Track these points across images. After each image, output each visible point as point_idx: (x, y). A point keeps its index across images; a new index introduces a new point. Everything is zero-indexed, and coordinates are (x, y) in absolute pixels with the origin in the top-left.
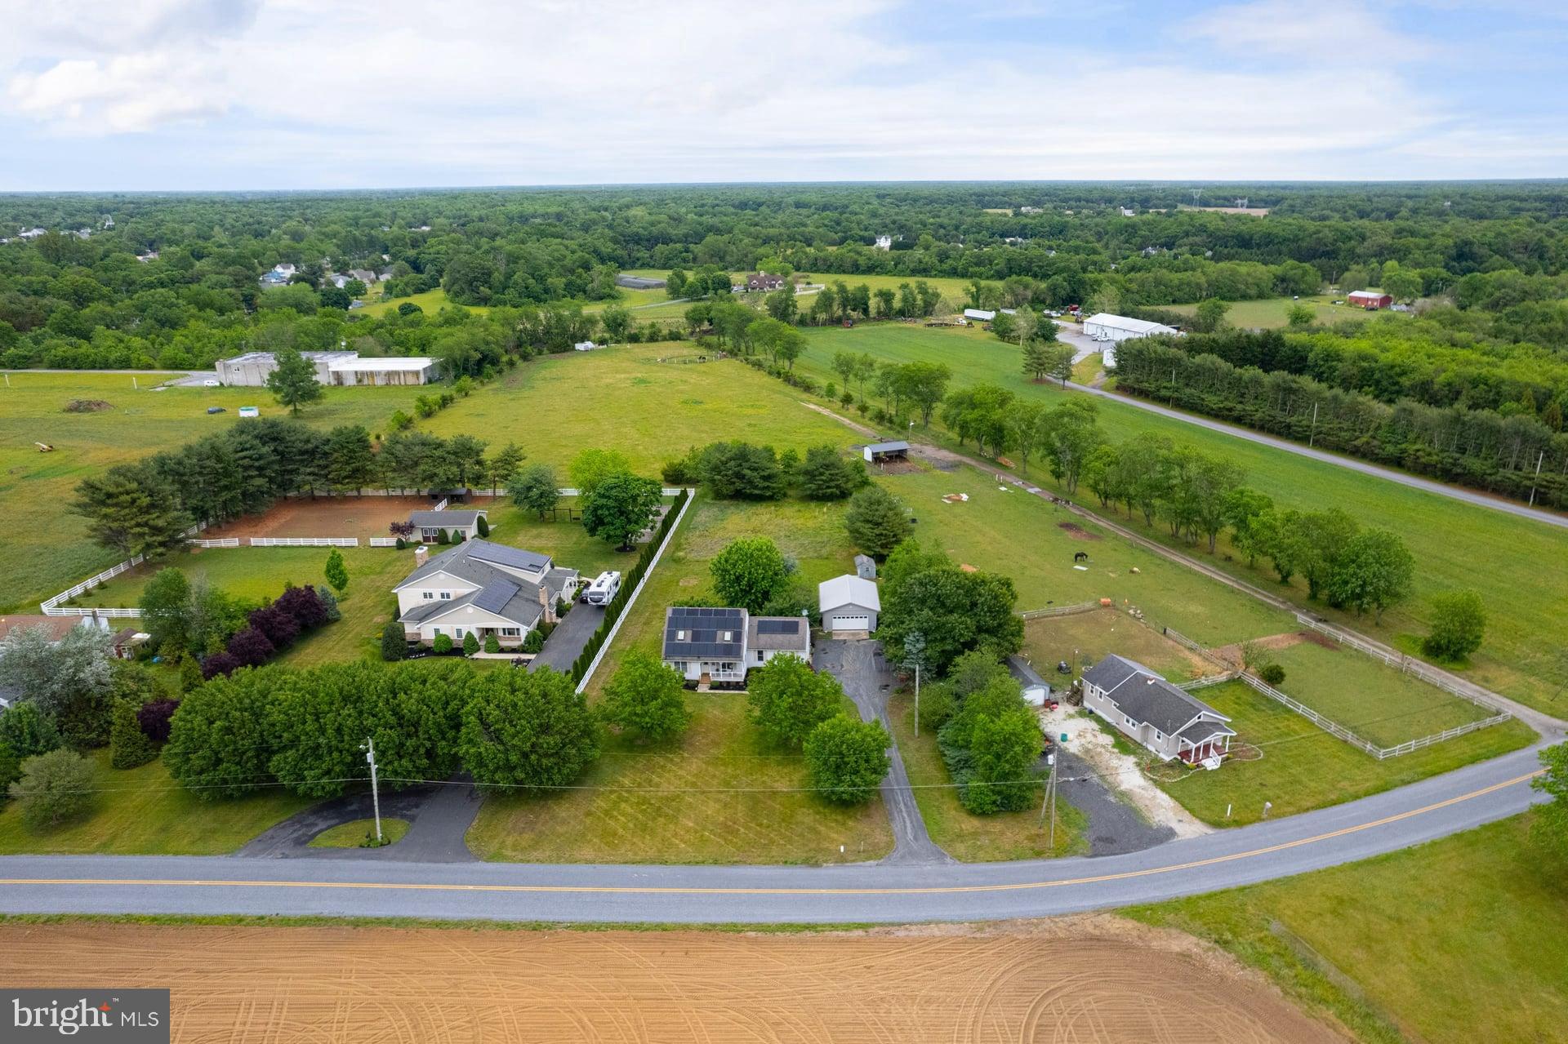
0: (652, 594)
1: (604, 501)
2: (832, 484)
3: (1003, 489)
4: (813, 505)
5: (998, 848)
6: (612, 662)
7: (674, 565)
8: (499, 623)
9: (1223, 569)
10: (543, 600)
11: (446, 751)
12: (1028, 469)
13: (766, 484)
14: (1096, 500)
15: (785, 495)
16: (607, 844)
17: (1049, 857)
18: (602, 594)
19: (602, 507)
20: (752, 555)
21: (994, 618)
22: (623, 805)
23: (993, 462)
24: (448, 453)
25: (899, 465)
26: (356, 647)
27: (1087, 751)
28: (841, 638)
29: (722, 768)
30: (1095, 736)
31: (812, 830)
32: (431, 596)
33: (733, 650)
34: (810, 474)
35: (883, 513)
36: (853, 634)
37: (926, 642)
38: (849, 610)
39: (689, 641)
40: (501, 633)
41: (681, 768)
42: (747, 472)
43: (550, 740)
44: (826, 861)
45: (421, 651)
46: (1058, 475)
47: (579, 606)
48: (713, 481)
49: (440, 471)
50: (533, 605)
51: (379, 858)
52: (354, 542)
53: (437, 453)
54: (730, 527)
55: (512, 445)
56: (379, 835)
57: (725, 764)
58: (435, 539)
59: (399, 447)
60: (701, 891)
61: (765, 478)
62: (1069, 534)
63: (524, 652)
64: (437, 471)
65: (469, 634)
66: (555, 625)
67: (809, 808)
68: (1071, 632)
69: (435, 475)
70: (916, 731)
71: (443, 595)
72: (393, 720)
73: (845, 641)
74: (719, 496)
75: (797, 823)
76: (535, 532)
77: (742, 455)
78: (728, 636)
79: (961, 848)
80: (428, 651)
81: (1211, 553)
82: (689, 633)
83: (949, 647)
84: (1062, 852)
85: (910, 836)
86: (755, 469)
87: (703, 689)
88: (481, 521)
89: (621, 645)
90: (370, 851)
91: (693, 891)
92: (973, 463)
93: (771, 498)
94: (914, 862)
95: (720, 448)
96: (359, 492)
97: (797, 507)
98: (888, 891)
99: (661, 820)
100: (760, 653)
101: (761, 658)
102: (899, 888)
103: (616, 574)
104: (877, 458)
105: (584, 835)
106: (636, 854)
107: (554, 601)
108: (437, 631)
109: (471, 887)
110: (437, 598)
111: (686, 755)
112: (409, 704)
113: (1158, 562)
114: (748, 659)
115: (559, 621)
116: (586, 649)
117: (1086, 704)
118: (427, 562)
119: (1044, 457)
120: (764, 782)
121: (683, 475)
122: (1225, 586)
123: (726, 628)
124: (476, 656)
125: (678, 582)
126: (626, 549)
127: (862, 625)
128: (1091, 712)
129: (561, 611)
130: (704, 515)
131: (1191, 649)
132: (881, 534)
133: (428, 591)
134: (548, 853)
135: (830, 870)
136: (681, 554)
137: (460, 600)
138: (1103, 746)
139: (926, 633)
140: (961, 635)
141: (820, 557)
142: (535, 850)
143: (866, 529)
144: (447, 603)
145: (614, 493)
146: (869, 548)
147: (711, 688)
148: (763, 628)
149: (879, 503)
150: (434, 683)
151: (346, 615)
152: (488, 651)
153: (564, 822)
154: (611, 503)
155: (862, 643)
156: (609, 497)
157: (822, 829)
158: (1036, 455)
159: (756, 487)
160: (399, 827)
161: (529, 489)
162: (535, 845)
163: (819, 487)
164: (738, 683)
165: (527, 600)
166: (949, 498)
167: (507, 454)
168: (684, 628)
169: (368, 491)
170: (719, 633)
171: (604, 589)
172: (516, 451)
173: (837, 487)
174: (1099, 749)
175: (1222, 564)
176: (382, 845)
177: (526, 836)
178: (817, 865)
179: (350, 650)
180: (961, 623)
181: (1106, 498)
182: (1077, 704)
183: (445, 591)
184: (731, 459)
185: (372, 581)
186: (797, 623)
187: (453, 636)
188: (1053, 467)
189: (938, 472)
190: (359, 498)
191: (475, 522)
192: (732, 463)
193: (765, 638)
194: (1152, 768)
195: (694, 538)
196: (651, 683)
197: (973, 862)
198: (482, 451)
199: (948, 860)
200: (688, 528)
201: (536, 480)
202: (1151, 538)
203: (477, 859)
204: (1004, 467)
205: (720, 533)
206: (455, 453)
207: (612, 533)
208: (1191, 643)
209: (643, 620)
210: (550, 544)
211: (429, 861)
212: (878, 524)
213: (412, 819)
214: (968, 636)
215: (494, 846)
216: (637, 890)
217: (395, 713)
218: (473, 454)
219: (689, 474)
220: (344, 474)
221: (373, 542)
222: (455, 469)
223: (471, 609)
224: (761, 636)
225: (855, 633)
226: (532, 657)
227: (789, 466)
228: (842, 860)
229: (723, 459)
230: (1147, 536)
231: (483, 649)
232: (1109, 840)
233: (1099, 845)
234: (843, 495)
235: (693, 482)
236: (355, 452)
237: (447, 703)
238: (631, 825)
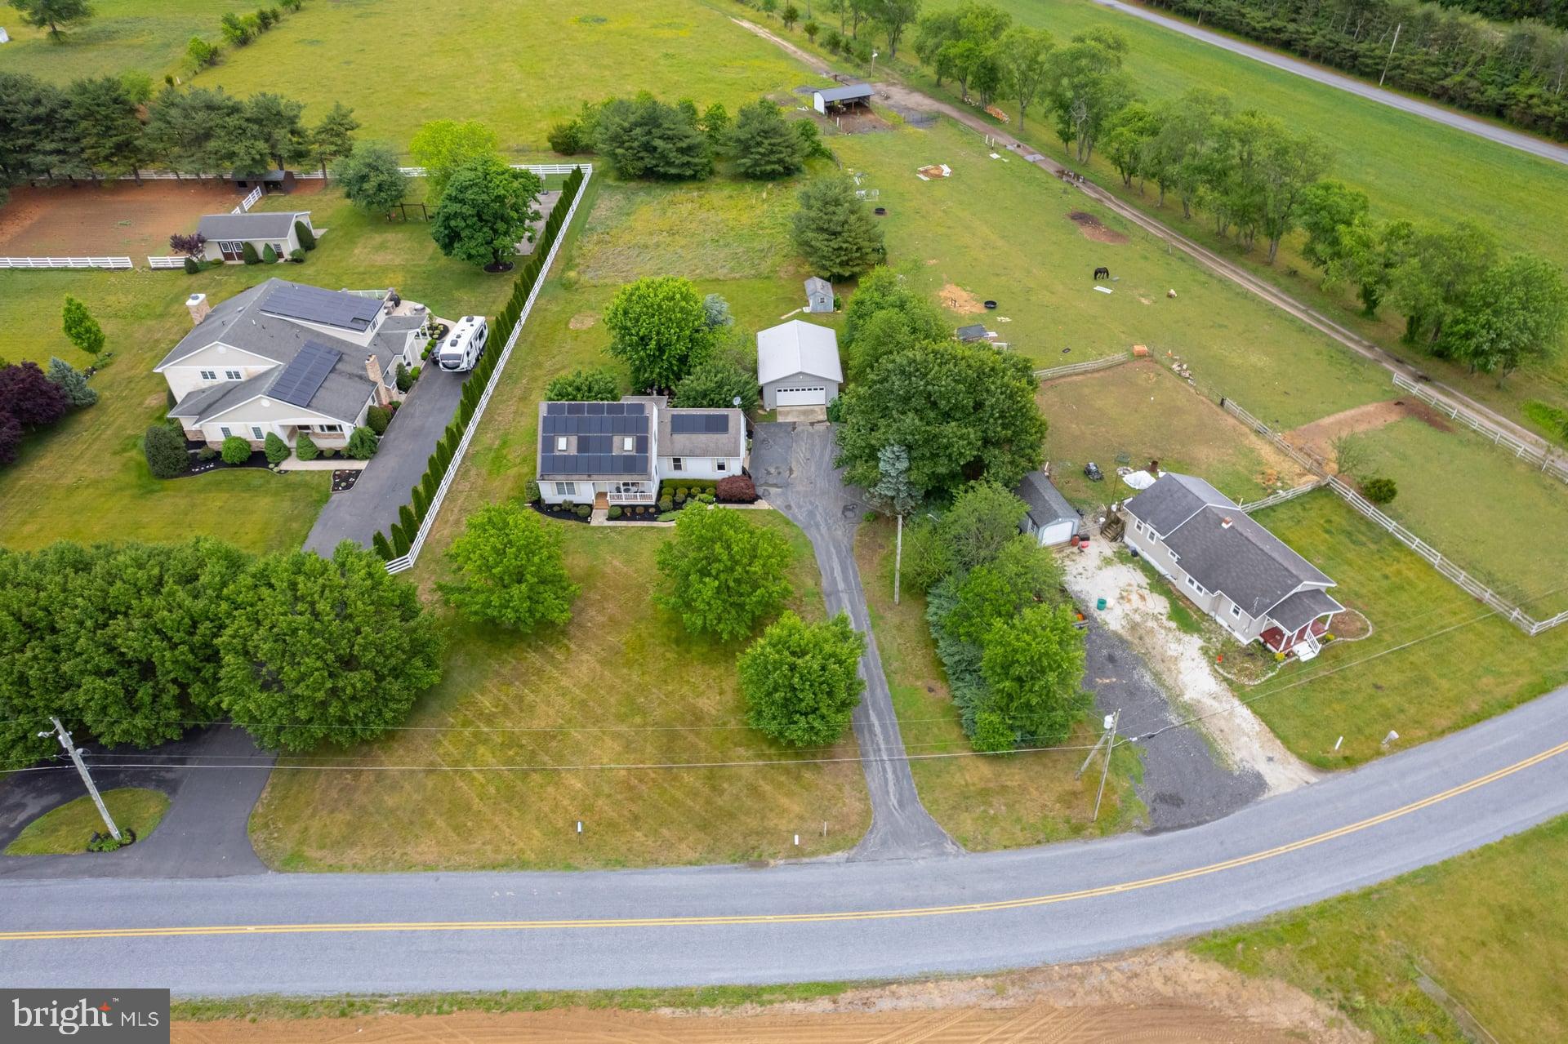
0: (533, 344)
1: (456, 207)
2: (774, 158)
3: (995, 156)
4: (748, 187)
5: (1019, 820)
6: (473, 472)
7: (562, 293)
8: (314, 419)
9: (1287, 290)
10: (374, 374)
12: (1027, 123)
13: (686, 159)
14: (1116, 174)
15: (712, 172)
16: (455, 829)
17: (1092, 837)
18: (459, 357)
19: (456, 215)
20: (660, 306)
22: (481, 749)
23: (980, 112)
24: (248, 120)
25: (860, 119)
26: (115, 453)
27: (1134, 627)
28: (790, 419)
29: (625, 671)
30: (1142, 598)
31: (754, 791)
32: (213, 376)
33: (636, 464)
34: (746, 147)
35: (842, 218)
36: (805, 413)
37: (910, 459)
38: (800, 381)
39: (573, 451)
40: (318, 430)
41: (564, 672)
42: (658, 143)
44: (774, 856)
45: (207, 461)
46: (1066, 137)
47: (431, 369)
48: (614, 155)
49: (239, 148)
50: (359, 385)
51: (114, 874)
52: (126, 262)
53: (232, 121)
54: (639, 225)
55: (338, 107)
56: (115, 833)
57: (629, 664)
58: (240, 256)
59: (176, 112)
60: (592, 924)
61: (682, 151)
62: (1085, 232)
63: (351, 457)
64: (236, 148)
65: (272, 437)
66: (395, 406)
67: (748, 747)
68: (1099, 404)
69: (234, 154)
70: (897, 597)
71: (229, 375)
72: (106, 662)
73: (794, 425)
74: (624, 175)
75: (729, 779)
76: (378, 239)
77: (652, 119)
78: (629, 443)
79: (968, 823)
80: (216, 459)
81: (1269, 264)
82: (574, 440)
83: (942, 470)
84: (1112, 823)
85: (893, 800)
86: (669, 139)
87: (599, 519)
88: (300, 228)
89: (488, 438)
90: (100, 860)
91: (581, 924)
92: (954, 114)
93: (694, 178)
94: (901, 853)
95: (621, 108)
96: (137, 175)
97: (726, 192)
98: (865, 915)
99: (536, 778)
100: (677, 460)
101: (678, 467)
102: (880, 908)
103: (479, 320)
104: (831, 109)
105: (422, 812)
106: (497, 850)
107: (392, 369)
108: (225, 431)
109: (251, 929)
110: (222, 378)
111: (572, 646)
113: (1203, 278)
114: (660, 468)
115: (402, 398)
116: (431, 460)
117: (1127, 539)
118: (208, 317)
119: (1050, 111)
120: (683, 698)
121: (576, 143)
122: (1293, 320)
123: (625, 431)
124: (285, 466)
125: (567, 324)
126: (497, 265)
127: (818, 399)
128: (1135, 554)
129: (404, 383)
130: (608, 204)
131: (1257, 432)
132: (840, 248)
133: (207, 369)
134: (370, 852)
135: (781, 875)
136: (572, 274)
137: (256, 379)
138: (1155, 618)
139: (909, 448)
140: (961, 454)
141: (758, 276)
142: (353, 845)
143: (819, 241)
144: (236, 386)
145: (469, 195)
146: (824, 268)
147: (610, 518)
148: (679, 425)
150: (172, 594)
151: (107, 394)
152: (302, 457)
153: (395, 787)
154: (466, 210)
155: (817, 427)
156: (463, 202)
157: (767, 788)
158: (1039, 107)
159: (670, 164)
160: (149, 805)
161: (364, 178)
162: (349, 839)
163: (756, 164)
164: (646, 507)
165: (351, 376)
166: (925, 172)
167: (332, 120)
168: (566, 432)
169: (148, 173)
170: (616, 439)
171: (460, 349)
172: (345, 116)
173: (780, 161)
174: (1151, 624)
175: (1283, 281)
176: (122, 845)
177: (339, 816)
178: (760, 864)
179: (107, 457)
180: (961, 438)
181: (1130, 175)
182: (1114, 539)
183: (232, 369)
184: (636, 125)
185: (150, 330)
186: (726, 418)
187: (251, 437)
188: (1060, 126)
189: (910, 129)
190: (140, 184)
191: (292, 231)
192: (638, 131)
193: (682, 440)
194: (1223, 656)
195: (590, 246)
197: (986, 850)
198: (296, 116)
199: (950, 847)
200: (583, 231)
201: (369, 165)
202: (1190, 238)
203: (266, 865)
204: (996, 120)
205: (627, 237)
206: (258, 121)
207: (473, 252)
208: (1257, 424)
209: (518, 392)
211: (191, 876)
212: (835, 234)
214: (970, 454)
215: (288, 845)
216: (498, 925)
217: (111, 650)
218: (285, 123)
219: (584, 140)
220: (105, 151)
221: (153, 261)
222: (261, 145)
223: (266, 402)
224: (675, 436)
225: (807, 411)
226: (361, 465)
227: (715, 128)
228: (797, 853)
229: (626, 125)
230: (1184, 234)
231: (294, 454)
232: (1173, 800)
233: (1162, 808)
234: (786, 173)
235: (587, 151)
236: (113, 119)
237: (195, 624)
238: (492, 790)
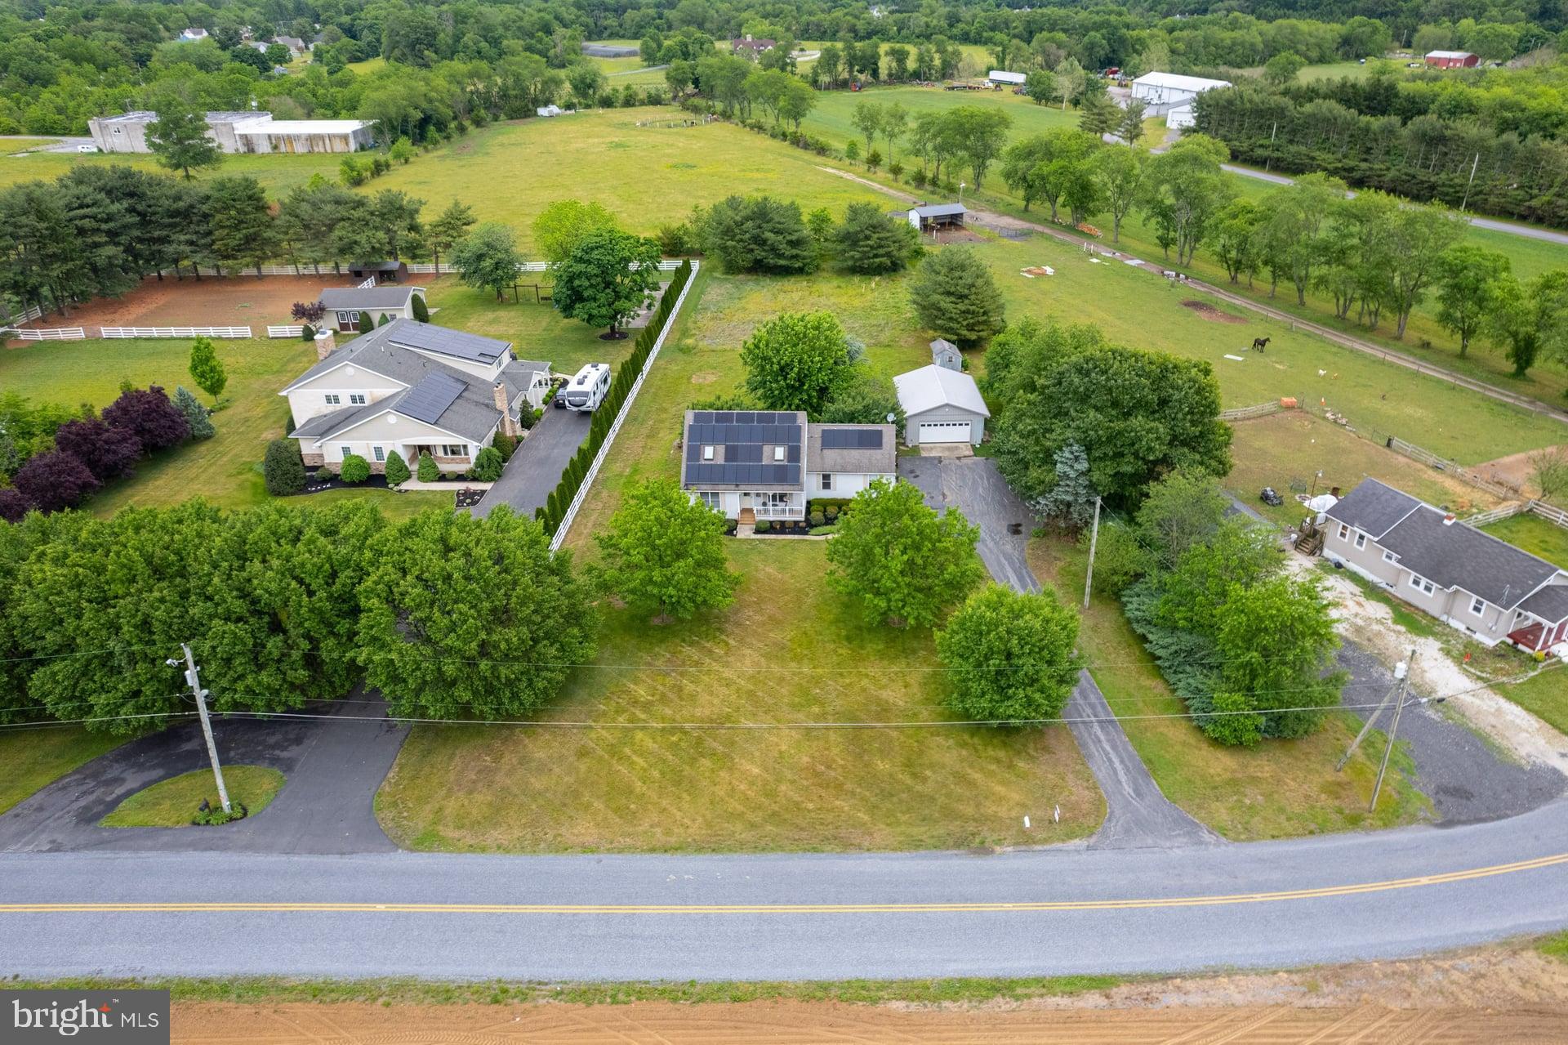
0: (655, 394)
1: (582, 267)
2: (881, 251)
3: (1095, 260)
4: (856, 279)
5: (1282, 810)
6: (605, 494)
7: (681, 356)
8: (438, 438)
9: (1423, 358)
10: (501, 403)
11: (335, 655)
12: (1120, 238)
13: (794, 252)
14: (1223, 274)
15: (818, 268)
16: (616, 810)
17: (1372, 828)
18: (586, 394)
19: (580, 275)
20: (805, 336)
21: (1193, 423)
22: (639, 735)
23: (1071, 229)
24: (372, 214)
25: (954, 234)
26: (230, 476)
27: (1359, 630)
28: (934, 454)
29: (793, 664)
30: (1359, 604)
31: (961, 778)
32: (337, 400)
33: (787, 474)
34: (849, 239)
36: (949, 449)
37: (1089, 460)
38: (945, 414)
39: (721, 461)
40: (440, 453)
41: (727, 665)
42: (769, 235)
43: (512, 635)
44: (999, 842)
45: (325, 481)
46: (1165, 243)
47: (553, 413)
48: (724, 249)
49: (361, 238)
50: (485, 411)
51: (224, 848)
52: (246, 331)
53: (356, 214)
54: (751, 307)
55: (457, 204)
56: (226, 804)
57: (798, 659)
58: (355, 327)
59: (305, 206)
60: (792, 909)
61: (793, 244)
62: (1202, 315)
63: (475, 479)
64: (357, 238)
65: (394, 457)
66: (519, 440)
67: (947, 737)
68: (1257, 444)
69: (356, 242)
70: (1087, 599)
71: (354, 399)
72: (238, 606)
73: (940, 460)
74: (732, 269)
75: (931, 766)
76: (490, 315)
77: (762, 213)
78: (780, 453)
79: (1221, 812)
80: (334, 480)
81: (1399, 338)
82: (721, 449)
83: (1128, 469)
84: (1393, 815)
85: (1128, 789)
86: (778, 232)
87: (745, 532)
88: (416, 300)
89: (616, 468)
90: (208, 833)
91: (779, 909)
92: (1047, 231)
93: (800, 271)
94: (1150, 841)
95: (733, 203)
96: (259, 269)
97: (835, 283)
98: (1123, 904)
99: (706, 763)
100: (826, 477)
101: (826, 486)
102: (1140, 896)
103: (603, 367)
104: (925, 225)
105: (577, 795)
106: (668, 832)
107: (517, 405)
108: (346, 450)
109: (381, 907)
110: (345, 403)
111: (732, 642)
112: (266, 579)
113: (1334, 349)
114: (811, 487)
115: (526, 433)
116: (566, 474)
117: (1327, 553)
118: (333, 353)
119: (1148, 219)
120: (864, 690)
121: (682, 244)
122: (1439, 381)
123: (776, 441)
124: (404, 486)
125: (689, 379)
126: (614, 336)
127: (963, 435)
128: (1339, 566)
129: (528, 421)
130: (719, 291)
131: (1436, 468)
132: (967, 312)
133: (332, 392)
134: (517, 833)
135: (1007, 861)
136: (690, 341)
137: (379, 405)
138: (1379, 622)
139: (1089, 449)
140: (1150, 449)
141: (878, 344)
142: (496, 825)
144: (359, 410)
145: (595, 254)
146: (948, 330)
147: (757, 531)
148: (829, 441)
149: (963, 268)
151: (224, 430)
152: (422, 478)
153: (542, 769)
154: (592, 269)
155: (964, 461)
156: (589, 262)
157: (977, 776)
158: (1135, 218)
159: (781, 256)
160: (263, 782)
161: (480, 257)
162: (495, 815)
163: (865, 256)
164: (796, 523)
165: (477, 403)
166: (1029, 272)
167: (450, 215)
168: (713, 441)
169: (271, 268)
170: (767, 449)
171: (588, 387)
172: (462, 212)
173: (888, 255)
174: (1376, 627)
175: (1418, 351)
176: (231, 819)
177: (479, 797)
178: (983, 850)
179: (223, 479)
181: (1237, 270)
182: (1312, 553)
183: (357, 392)
184: (747, 218)
185: (266, 382)
186: (880, 433)
187: (371, 458)
188: (1160, 233)
189: (1006, 241)
190: (260, 278)
191: (409, 302)
192: (750, 224)
193: (832, 455)
194: (1469, 656)
195: (705, 320)
196: (674, 531)
197: (1250, 839)
198: (417, 211)
199: (1206, 836)
200: (695, 309)
201: (488, 245)
202: (1310, 320)
203: (396, 844)
204: (1090, 236)
205: (740, 315)
206: (382, 215)
207: (595, 312)
208: (1431, 461)
209: (645, 431)
210: (512, 332)
211: (311, 852)
212: (962, 297)
213: (288, 766)
214: (1160, 450)
215: (421, 820)
216: (679, 910)
218: (406, 215)
219: (692, 243)
220: (233, 243)
221: (272, 331)
222: (381, 235)
223: (392, 419)
224: (827, 452)
225: (952, 447)
226: (487, 486)
227: (817, 230)
228: (1025, 840)
229: (738, 218)
230: (1304, 318)
231: (415, 477)
232: (1460, 793)
233: (1449, 801)
234: (892, 268)
235: (697, 252)
236: (246, 213)
238: (656, 774)
